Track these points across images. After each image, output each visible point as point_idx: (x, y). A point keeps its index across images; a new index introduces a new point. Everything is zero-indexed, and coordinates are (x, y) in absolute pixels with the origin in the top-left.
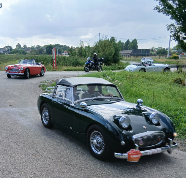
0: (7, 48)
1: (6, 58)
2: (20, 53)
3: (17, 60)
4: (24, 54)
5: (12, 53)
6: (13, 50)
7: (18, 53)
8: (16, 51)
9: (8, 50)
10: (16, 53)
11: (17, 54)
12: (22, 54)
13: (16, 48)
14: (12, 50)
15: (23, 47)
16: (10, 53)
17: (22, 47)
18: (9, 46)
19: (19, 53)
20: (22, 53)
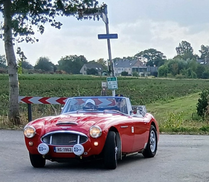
0: (145, 56)
1: (143, 89)
2: (190, 74)
3: (177, 96)
4: (200, 77)
5: (163, 73)
6: (166, 64)
7: (181, 75)
8: (174, 66)
9: (150, 64)
10: (174, 75)
11: (178, 75)
12: (195, 77)
13: (175, 57)
14: (163, 64)
15: (200, 55)
16: (155, 74)
17: (194, 53)
18: (151, 51)
19: (186, 75)
20: (193, 73)
